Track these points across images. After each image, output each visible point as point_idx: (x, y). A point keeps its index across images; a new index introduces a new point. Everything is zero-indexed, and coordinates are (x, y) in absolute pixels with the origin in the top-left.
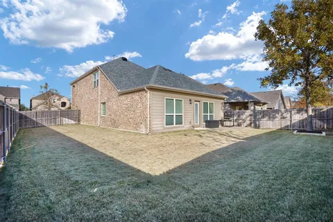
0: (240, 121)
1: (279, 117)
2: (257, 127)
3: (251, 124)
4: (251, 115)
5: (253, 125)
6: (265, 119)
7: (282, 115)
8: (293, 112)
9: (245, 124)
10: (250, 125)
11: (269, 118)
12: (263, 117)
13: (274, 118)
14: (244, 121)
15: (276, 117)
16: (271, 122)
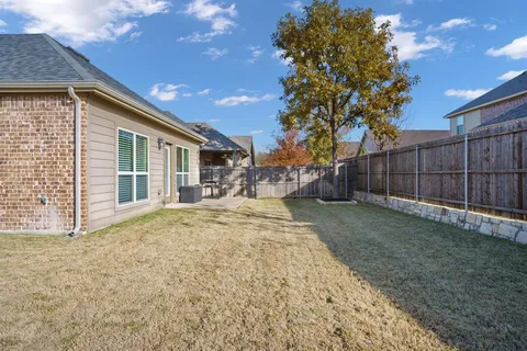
0: (224, 186)
1: (284, 179)
2: (252, 195)
3: (242, 190)
4: (242, 175)
5: (245, 193)
6: (264, 182)
7: (287, 176)
8: (301, 171)
9: (233, 191)
10: (241, 193)
11: (270, 181)
12: (261, 179)
13: (278, 179)
14: (231, 186)
15: (280, 179)
16: (273, 188)
